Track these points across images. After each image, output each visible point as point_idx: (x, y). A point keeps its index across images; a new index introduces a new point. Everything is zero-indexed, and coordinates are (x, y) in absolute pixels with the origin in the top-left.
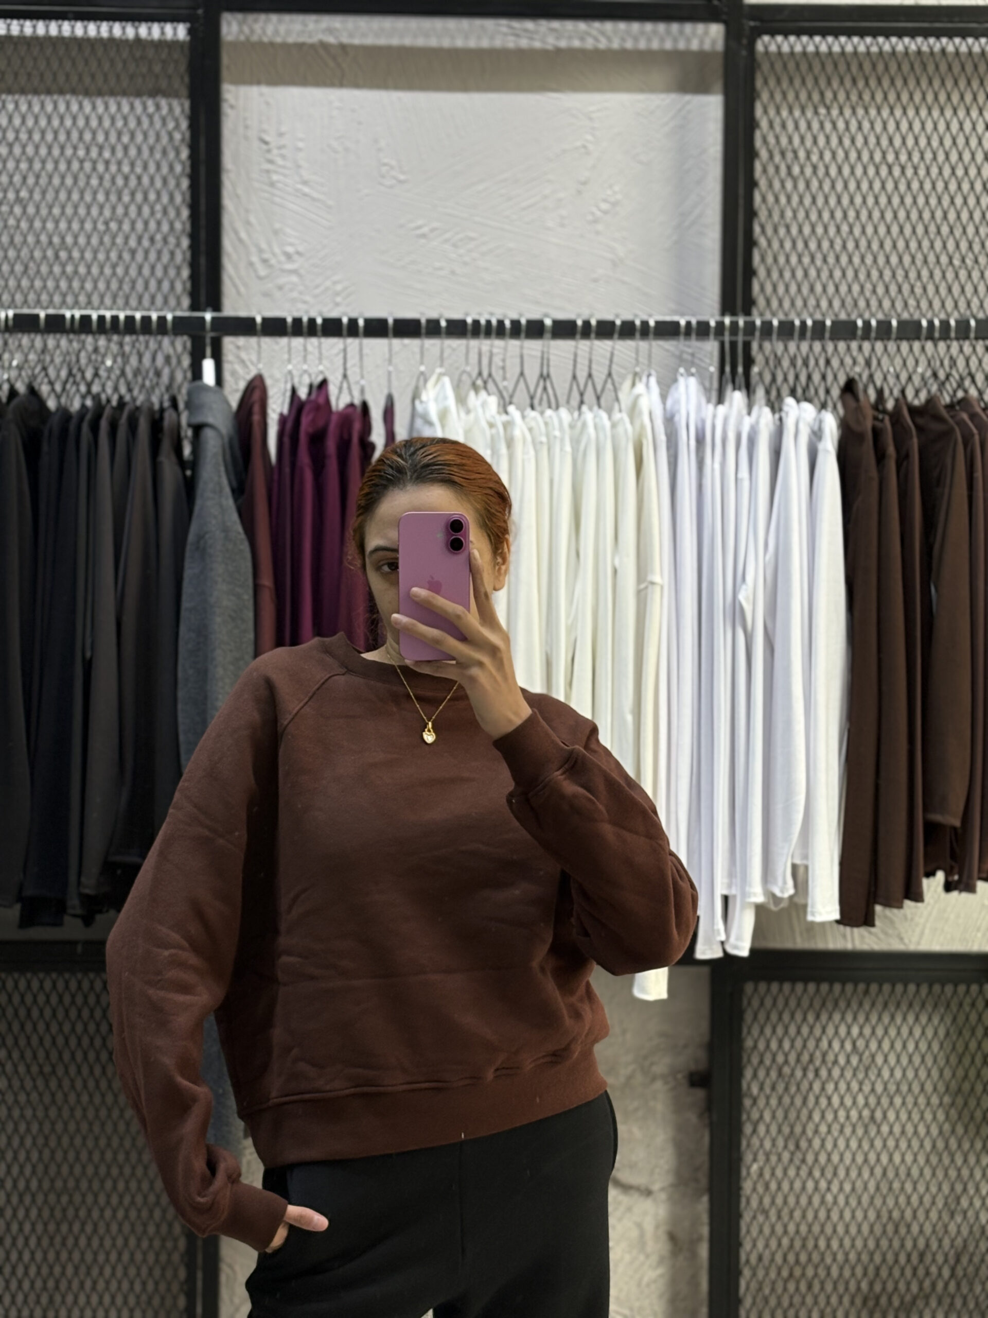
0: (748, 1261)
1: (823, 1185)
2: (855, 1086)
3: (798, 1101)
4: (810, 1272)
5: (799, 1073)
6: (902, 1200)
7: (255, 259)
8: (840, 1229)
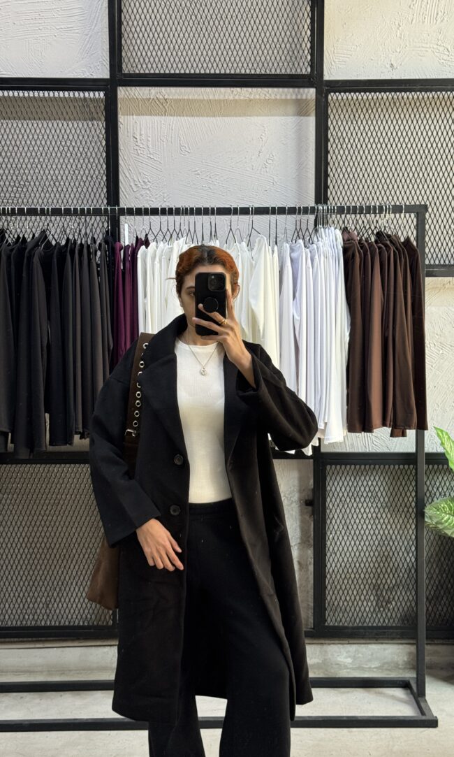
0: (329, 572)
1: (357, 543)
2: (370, 505)
3: (348, 511)
4: (353, 576)
5: (348, 500)
6: (388, 548)
7: (132, 184)
8: (365, 560)
